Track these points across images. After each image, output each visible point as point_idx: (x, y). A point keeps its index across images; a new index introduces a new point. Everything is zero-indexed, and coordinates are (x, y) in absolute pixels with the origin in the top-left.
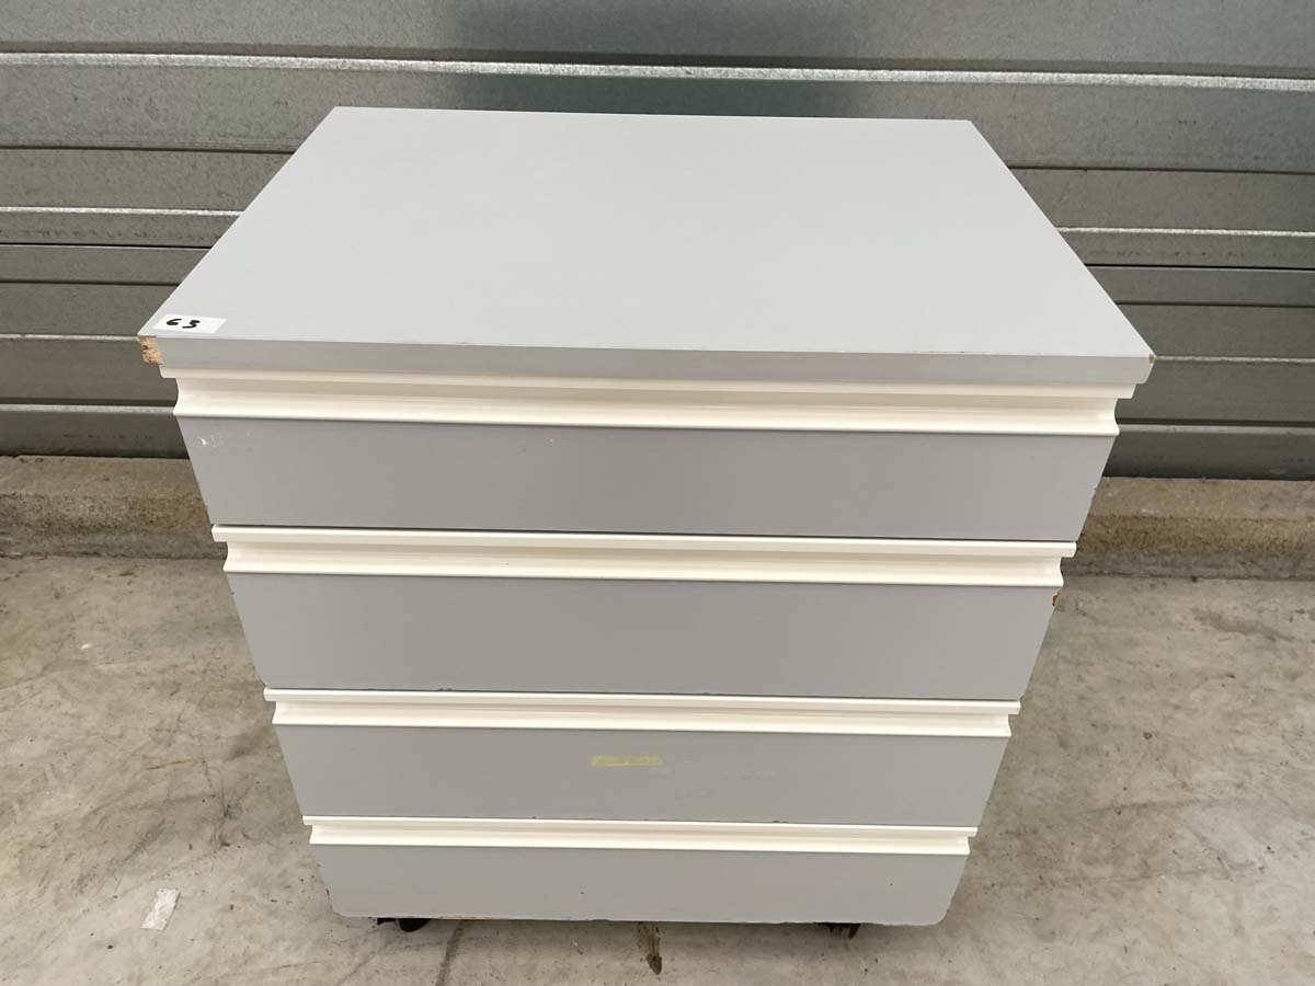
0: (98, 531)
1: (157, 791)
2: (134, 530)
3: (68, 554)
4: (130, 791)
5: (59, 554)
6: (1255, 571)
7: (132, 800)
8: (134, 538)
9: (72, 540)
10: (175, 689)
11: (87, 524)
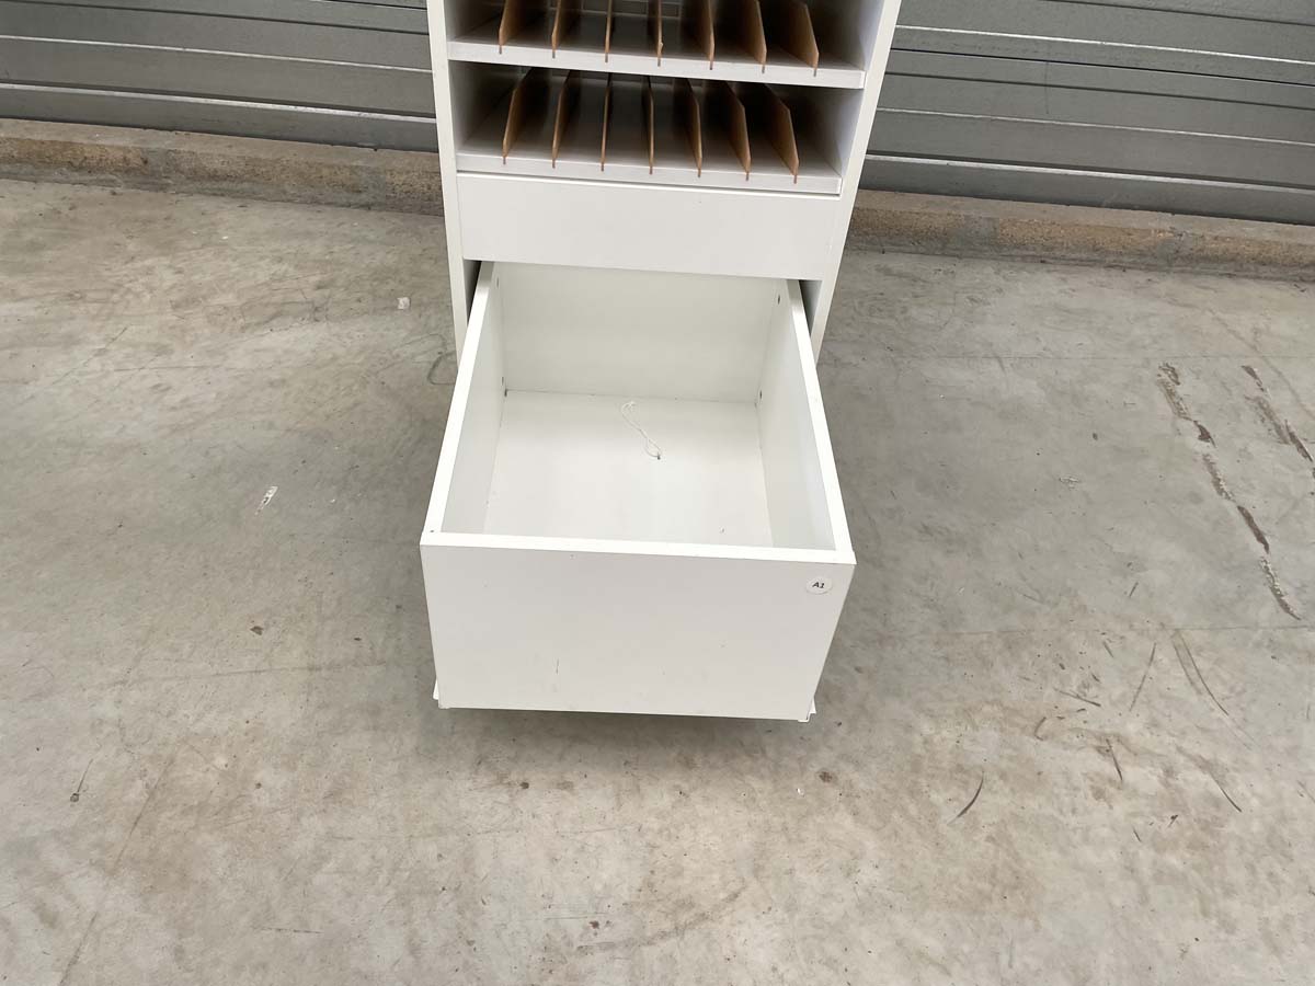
0: (225, 180)
1: (278, 298)
2: (248, 181)
3: (205, 194)
4: (262, 298)
5: (199, 193)
6: (921, 249)
7: (265, 301)
8: (246, 185)
9: (208, 185)
10: (280, 260)
11: (219, 173)
